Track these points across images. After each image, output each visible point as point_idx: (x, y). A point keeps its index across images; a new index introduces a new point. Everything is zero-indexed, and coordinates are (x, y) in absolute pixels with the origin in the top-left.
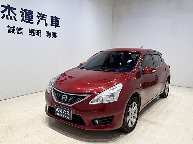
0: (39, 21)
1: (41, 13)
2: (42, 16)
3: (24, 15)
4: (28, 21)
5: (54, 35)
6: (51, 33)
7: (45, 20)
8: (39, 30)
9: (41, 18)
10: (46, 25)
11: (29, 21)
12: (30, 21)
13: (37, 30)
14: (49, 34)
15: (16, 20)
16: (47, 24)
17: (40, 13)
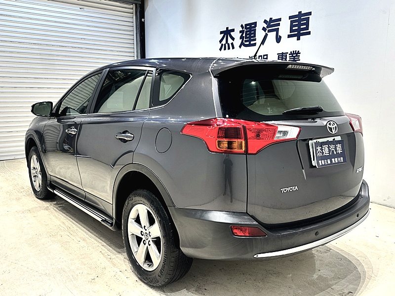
0: (266, 35)
1: (271, 19)
2: (272, 25)
3: (244, 35)
4: (248, 43)
5: (294, 58)
6: (288, 55)
7: (277, 30)
8: (264, 55)
9: (269, 29)
10: (278, 39)
11: (250, 43)
12: (252, 42)
13: (261, 56)
14: (282, 57)
15: (233, 48)
16: (280, 37)
17: (268, 21)
